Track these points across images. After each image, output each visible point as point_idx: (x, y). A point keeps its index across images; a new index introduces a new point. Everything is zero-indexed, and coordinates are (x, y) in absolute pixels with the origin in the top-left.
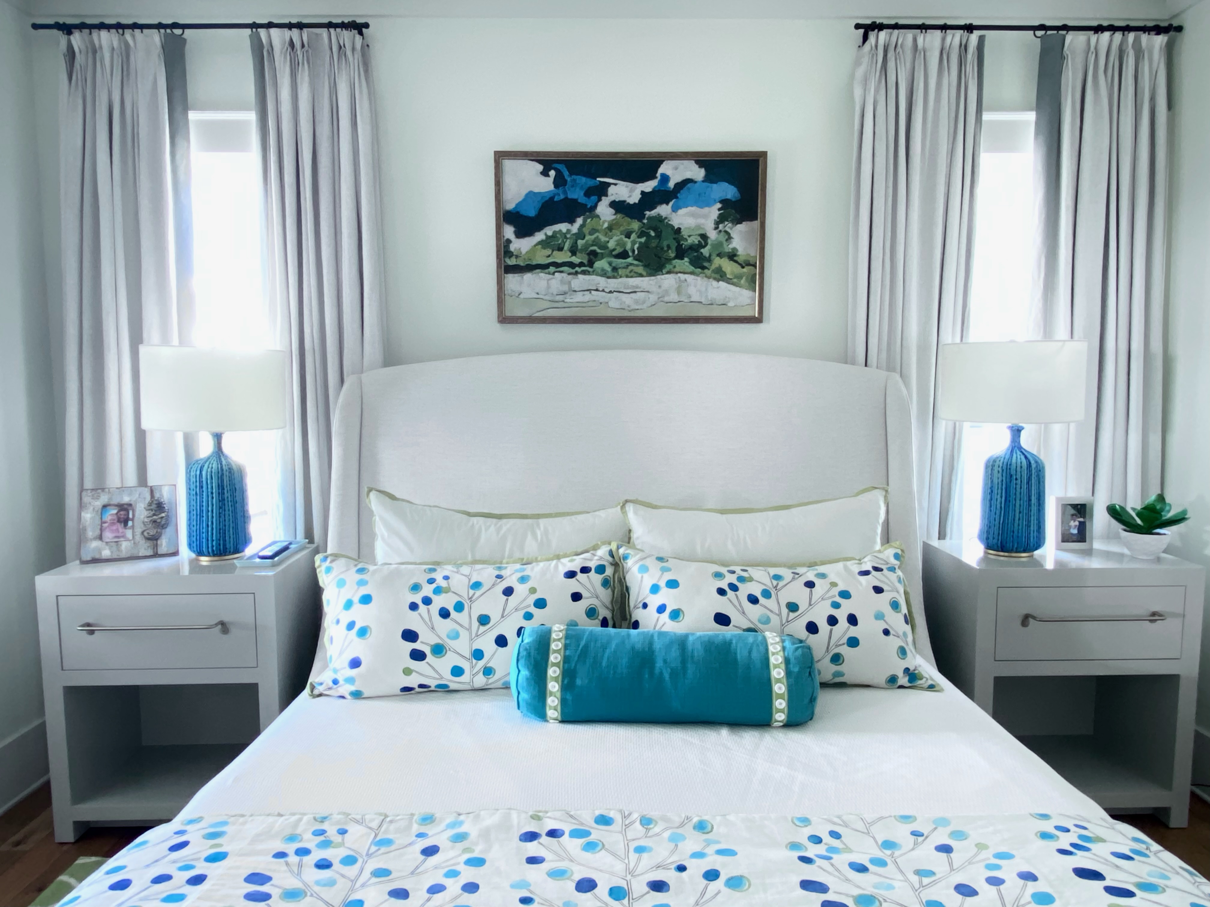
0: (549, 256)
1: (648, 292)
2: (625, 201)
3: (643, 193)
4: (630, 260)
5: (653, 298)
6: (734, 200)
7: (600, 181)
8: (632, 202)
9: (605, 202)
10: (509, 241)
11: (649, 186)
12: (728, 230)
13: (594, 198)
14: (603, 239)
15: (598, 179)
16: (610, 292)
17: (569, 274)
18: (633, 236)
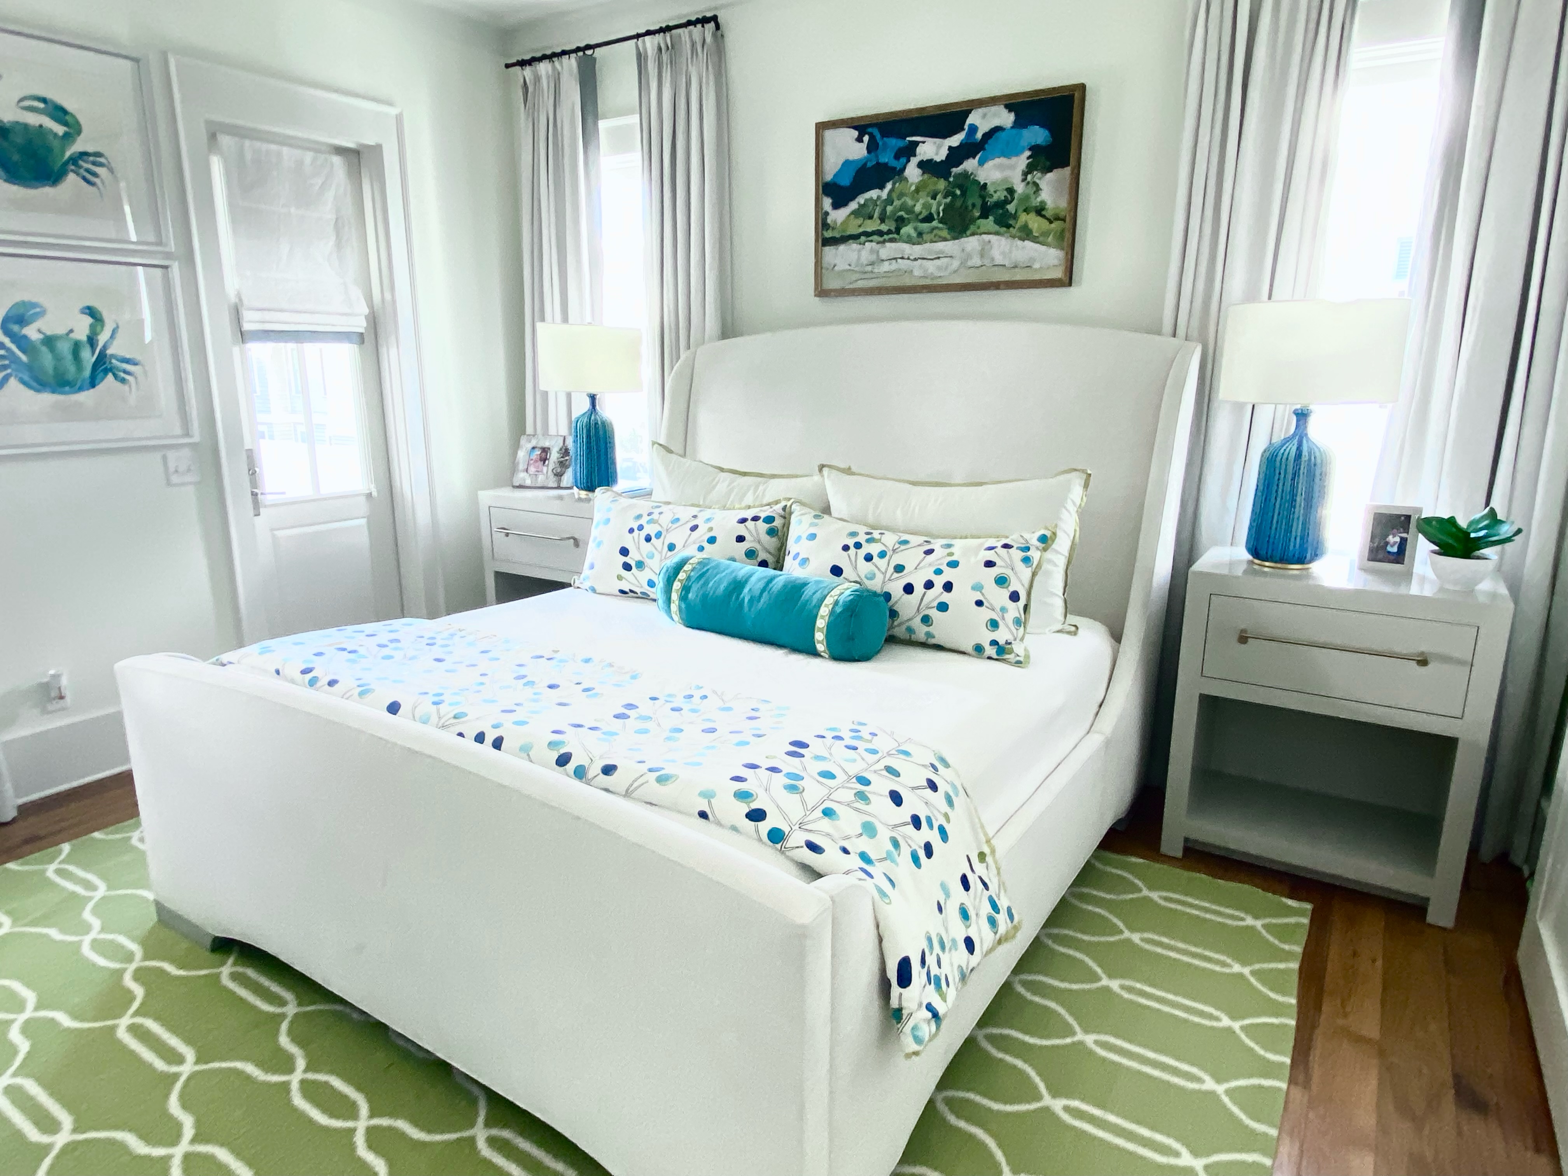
0: (860, 226)
1: (951, 257)
2: (931, 160)
3: (950, 148)
4: (935, 223)
5: (956, 264)
6: (1044, 144)
7: (909, 141)
8: (938, 160)
9: (914, 161)
10: (827, 214)
11: (956, 140)
12: (1038, 181)
13: (903, 160)
14: (910, 202)
15: (908, 139)
16: (915, 259)
17: (878, 243)
18: (939, 197)
